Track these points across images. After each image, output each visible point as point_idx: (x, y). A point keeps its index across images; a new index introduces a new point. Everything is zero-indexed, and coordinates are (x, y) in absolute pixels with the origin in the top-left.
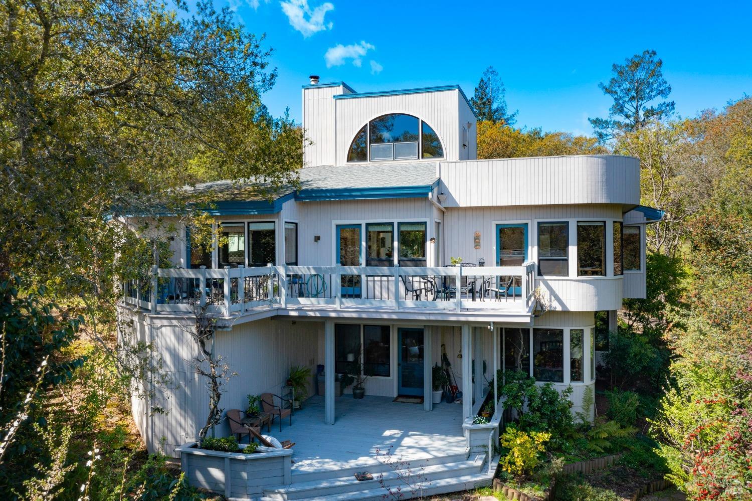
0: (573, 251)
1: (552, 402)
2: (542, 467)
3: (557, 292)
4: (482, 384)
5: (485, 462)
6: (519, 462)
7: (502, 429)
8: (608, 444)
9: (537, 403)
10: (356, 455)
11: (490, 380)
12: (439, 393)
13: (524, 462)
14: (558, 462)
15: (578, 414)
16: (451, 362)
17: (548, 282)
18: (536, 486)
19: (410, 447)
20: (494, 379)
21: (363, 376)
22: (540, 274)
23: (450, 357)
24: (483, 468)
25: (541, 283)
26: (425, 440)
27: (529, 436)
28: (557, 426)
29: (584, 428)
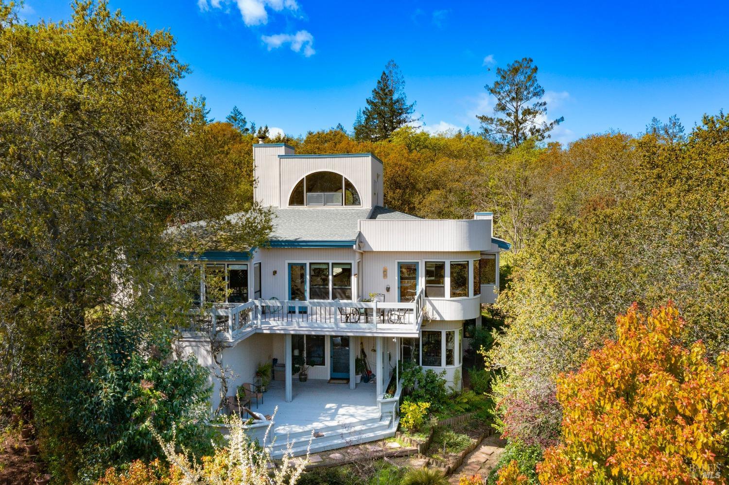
0: (447, 281)
1: (432, 382)
2: (425, 423)
3: (437, 308)
4: (389, 369)
5: (391, 422)
6: (411, 422)
7: (401, 402)
8: (467, 406)
9: (423, 383)
10: (310, 421)
11: (394, 367)
12: (359, 377)
13: (414, 421)
14: (434, 421)
15: (450, 387)
16: (367, 354)
17: (432, 301)
18: (421, 435)
19: (343, 415)
20: (396, 367)
21: (306, 366)
22: (426, 296)
23: (366, 351)
24: (390, 426)
25: (427, 302)
26: (352, 409)
27: (417, 405)
28: (435, 396)
29: (455, 396)
